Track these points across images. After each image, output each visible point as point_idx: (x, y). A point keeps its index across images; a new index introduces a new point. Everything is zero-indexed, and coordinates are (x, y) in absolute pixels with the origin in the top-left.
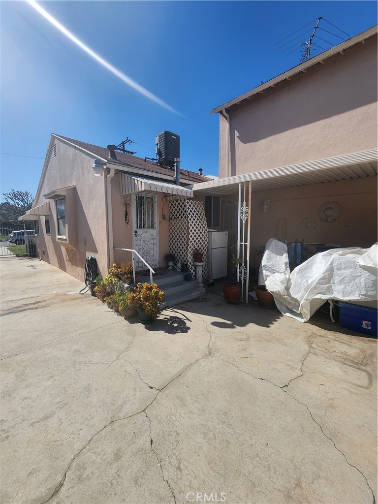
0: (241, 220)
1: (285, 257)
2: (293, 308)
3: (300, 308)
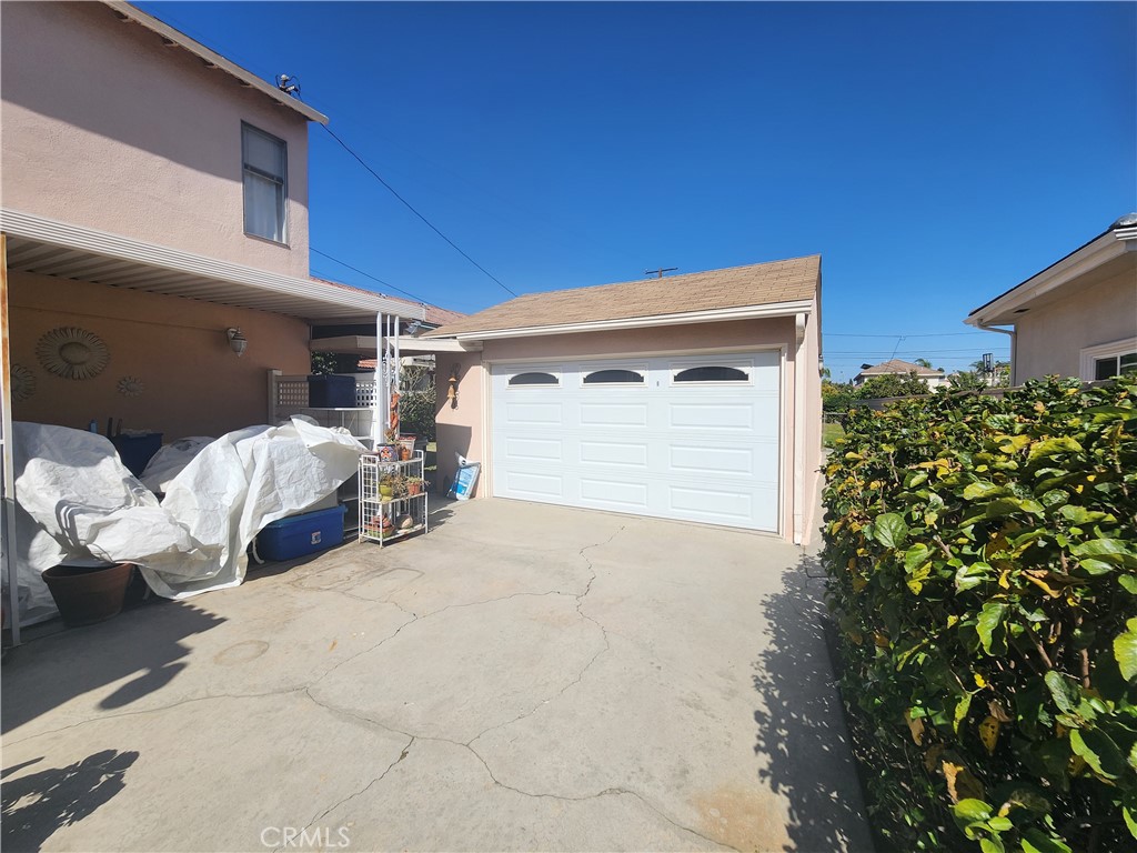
1: (112, 468)
2: (203, 571)
3: (222, 563)
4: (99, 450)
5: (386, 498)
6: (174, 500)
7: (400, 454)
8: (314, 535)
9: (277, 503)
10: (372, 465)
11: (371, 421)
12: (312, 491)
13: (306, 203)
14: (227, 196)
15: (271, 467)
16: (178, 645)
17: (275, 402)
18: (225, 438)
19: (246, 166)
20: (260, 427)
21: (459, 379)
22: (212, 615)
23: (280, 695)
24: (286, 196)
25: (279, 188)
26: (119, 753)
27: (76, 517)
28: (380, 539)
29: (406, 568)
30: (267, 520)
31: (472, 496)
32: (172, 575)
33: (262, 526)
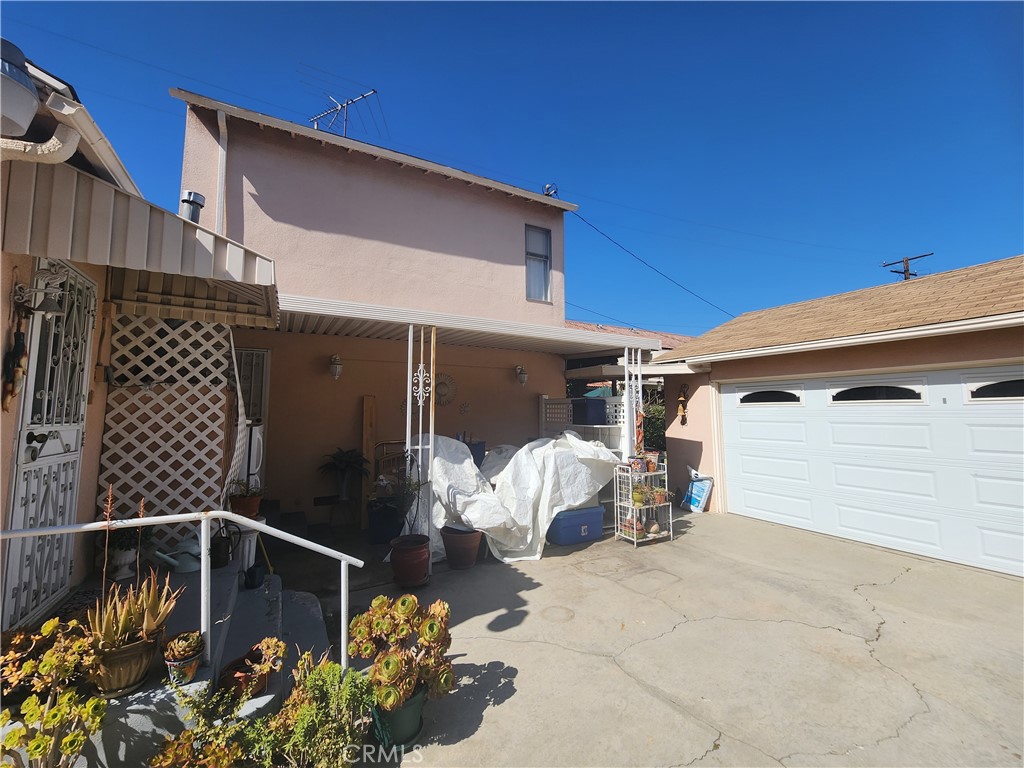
0: (415, 399)
1: (469, 465)
2: (517, 545)
3: (529, 540)
4: (463, 453)
5: (637, 504)
6: (501, 490)
7: (647, 466)
8: (583, 528)
9: (561, 500)
10: (625, 474)
11: (620, 436)
12: (583, 493)
13: (562, 271)
14: (516, 275)
15: (556, 472)
16: (519, 597)
17: (544, 419)
18: (526, 447)
19: (527, 253)
20: (545, 439)
21: (687, 399)
22: (531, 579)
23: (595, 657)
24: (551, 268)
25: (546, 262)
26: (506, 666)
27: (458, 496)
28: (634, 540)
29: (662, 570)
30: (557, 510)
31: (706, 509)
32: (500, 543)
33: (554, 516)
